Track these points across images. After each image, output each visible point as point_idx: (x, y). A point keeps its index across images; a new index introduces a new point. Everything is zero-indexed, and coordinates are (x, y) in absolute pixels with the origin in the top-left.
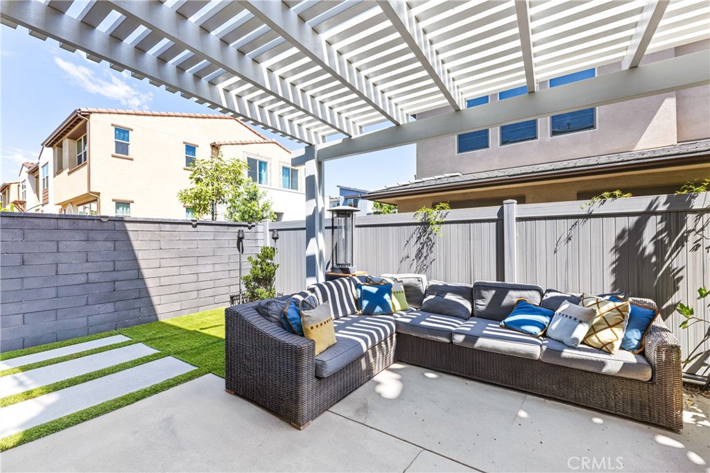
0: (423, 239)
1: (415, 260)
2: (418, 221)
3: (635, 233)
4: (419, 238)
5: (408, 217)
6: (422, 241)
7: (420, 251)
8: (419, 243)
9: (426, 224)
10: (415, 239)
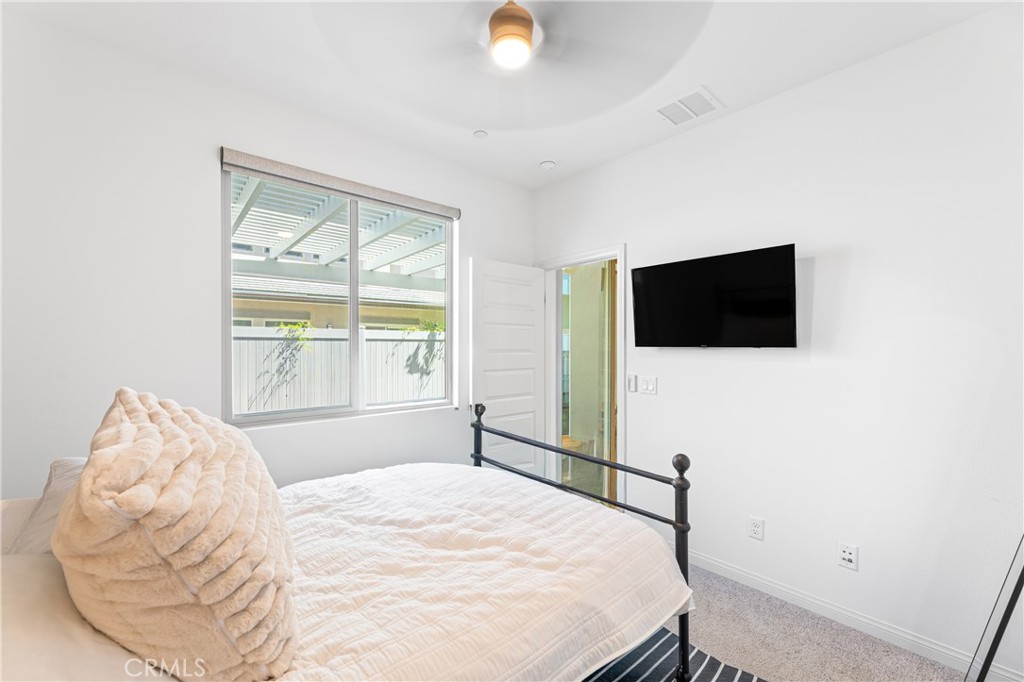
0: (287, 354)
1: (276, 375)
2: (281, 336)
3: (416, 354)
4: (281, 353)
5: (272, 332)
6: (284, 355)
7: (282, 365)
8: (281, 358)
9: (291, 340)
10: (277, 353)
